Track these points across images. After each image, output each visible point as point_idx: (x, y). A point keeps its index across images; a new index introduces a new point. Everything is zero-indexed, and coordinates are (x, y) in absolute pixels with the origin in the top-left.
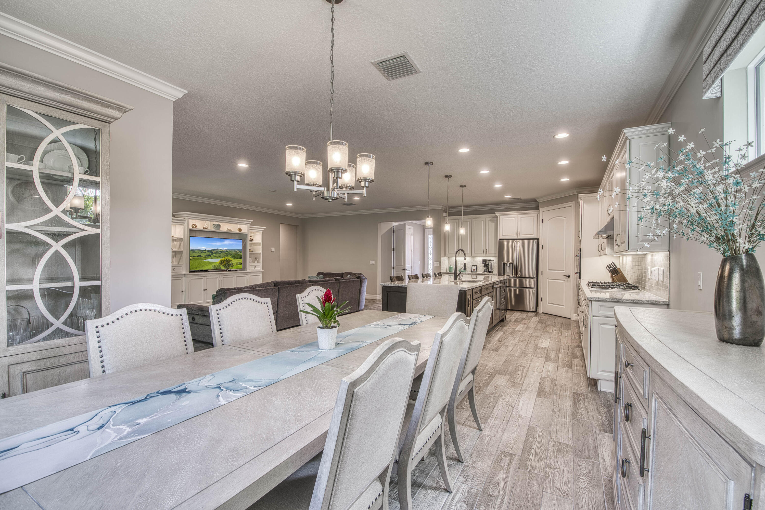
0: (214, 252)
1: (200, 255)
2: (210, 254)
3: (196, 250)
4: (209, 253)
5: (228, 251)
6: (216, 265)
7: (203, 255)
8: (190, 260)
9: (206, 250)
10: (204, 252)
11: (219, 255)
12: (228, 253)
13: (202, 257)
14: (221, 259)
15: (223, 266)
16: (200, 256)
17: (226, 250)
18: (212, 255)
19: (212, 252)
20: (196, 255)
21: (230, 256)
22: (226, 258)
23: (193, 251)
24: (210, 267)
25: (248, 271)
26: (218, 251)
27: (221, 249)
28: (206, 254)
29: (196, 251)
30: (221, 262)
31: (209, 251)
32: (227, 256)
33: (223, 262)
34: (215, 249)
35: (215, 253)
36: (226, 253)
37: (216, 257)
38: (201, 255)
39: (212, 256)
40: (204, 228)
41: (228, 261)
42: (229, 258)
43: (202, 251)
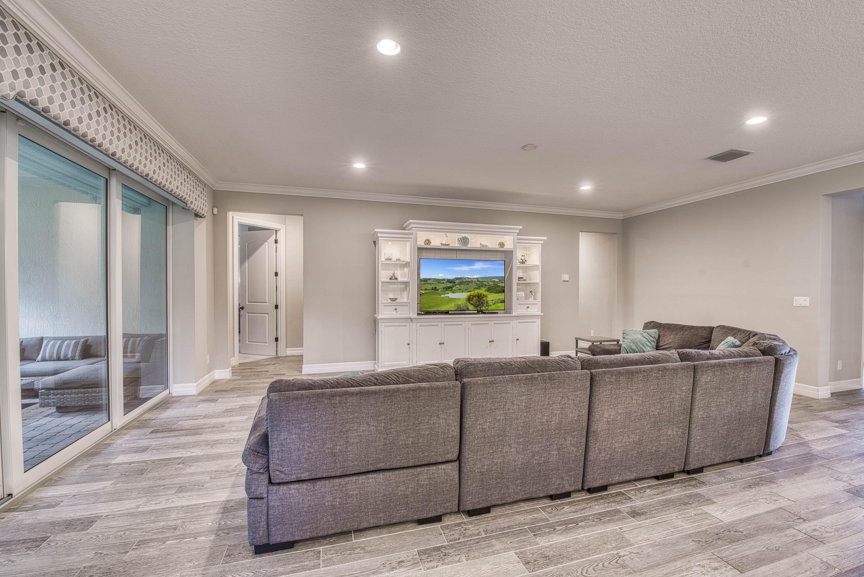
0: (457, 282)
1: (436, 288)
2: (451, 285)
3: (430, 279)
4: (449, 285)
5: (481, 280)
6: (460, 303)
7: (440, 286)
8: (420, 295)
9: (444, 280)
10: (442, 282)
11: (466, 287)
12: (480, 283)
13: (438, 290)
14: (469, 294)
15: (472, 304)
16: (435, 289)
17: (477, 279)
18: (453, 287)
19: (455, 283)
20: (429, 287)
21: (484, 289)
22: (476, 291)
23: (424, 281)
24: (450, 307)
25: (514, 314)
26: (464, 280)
27: (469, 277)
28: (444, 286)
29: (429, 282)
30: (469, 299)
31: (449, 281)
32: (479, 288)
33: (473, 299)
34: (459, 277)
35: (459, 284)
36: (477, 284)
37: (460, 291)
38: (438, 288)
39: (454, 289)
40: (442, 244)
41: (480, 297)
42: (482, 291)
43: (439, 281)
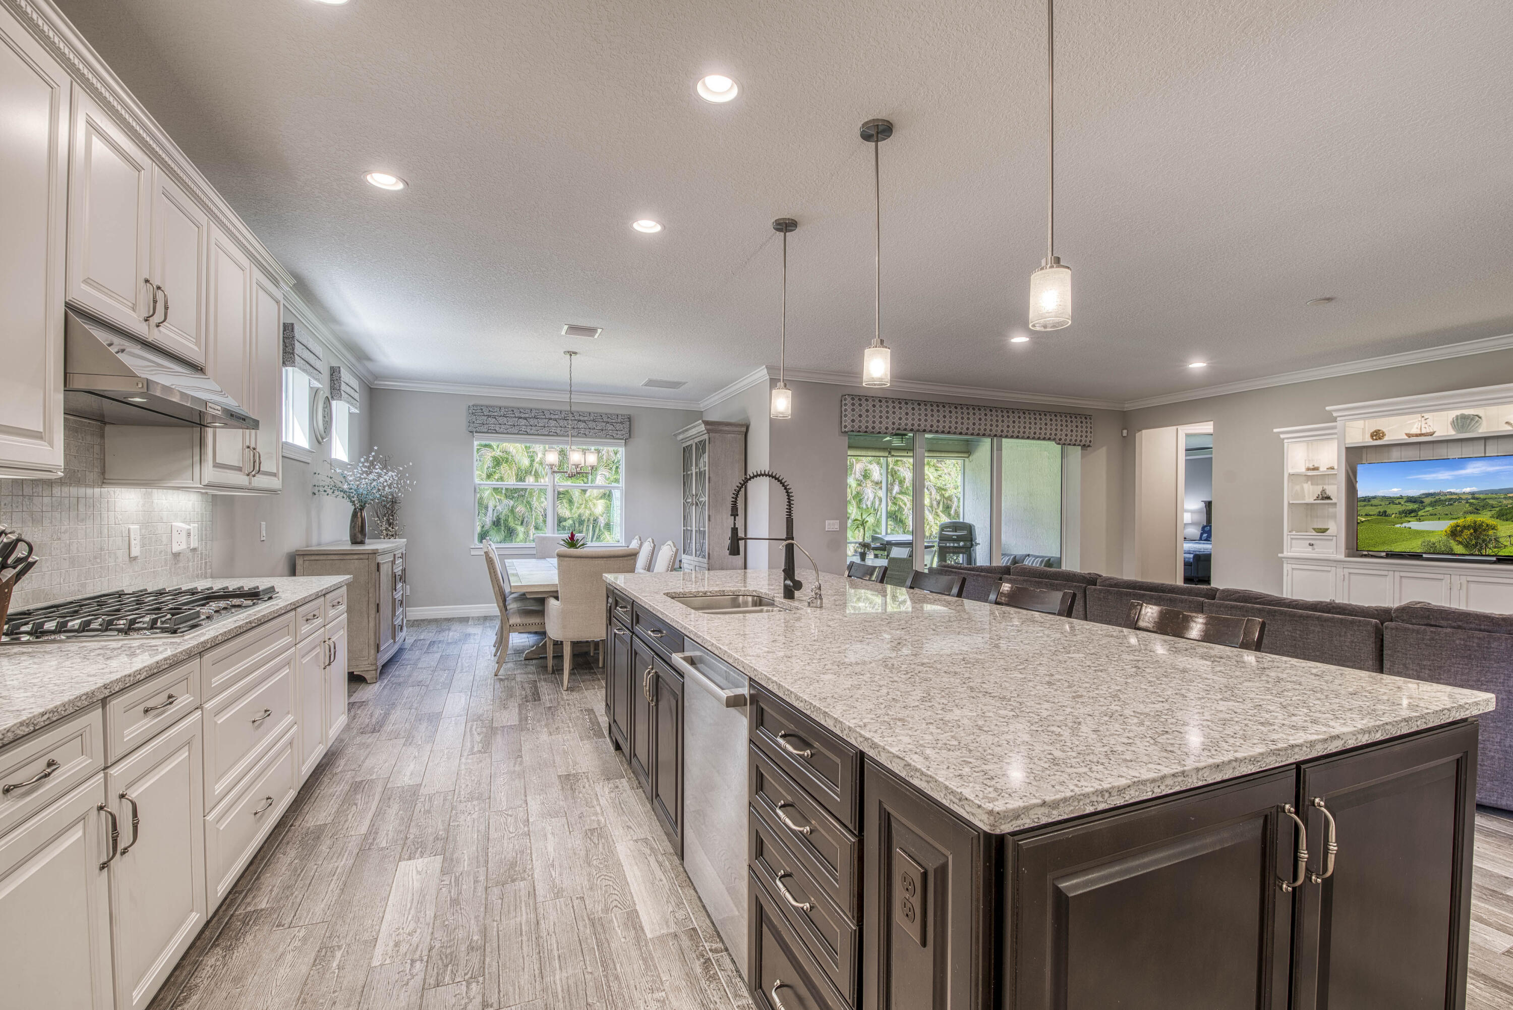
0: (1427, 501)
1: (1385, 512)
2: (1415, 506)
3: (1374, 498)
4: (1411, 506)
5: (1482, 496)
6: (1433, 540)
7: (1393, 510)
8: (1358, 523)
9: (1401, 497)
10: (1397, 502)
11: (1447, 509)
12: (1478, 503)
13: (1389, 516)
14: (1453, 523)
15: (1460, 543)
16: (1385, 514)
17: (1473, 494)
18: (1420, 510)
19: (1422, 502)
20: (1374, 511)
21: (1489, 514)
22: (1470, 518)
23: (1364, 501)
24: (1415, 546)
26: (1442, 498)
27: (1452, 490)
28: (1400, 508)
29: (1373, 502)
30: (1454, 533)
31: (1411, 500)
32: (1476, 511)
33: (1462, 531)
34: (1432, 491)
35: (1432, 504)
36: (1471, 504)
37: (1433, 516)
38: (1389, 512)
39: (1420, 513)
40: (1409, 435)
41: (1477, 529)
42: (1485, 518)
43: (1391, 500)
